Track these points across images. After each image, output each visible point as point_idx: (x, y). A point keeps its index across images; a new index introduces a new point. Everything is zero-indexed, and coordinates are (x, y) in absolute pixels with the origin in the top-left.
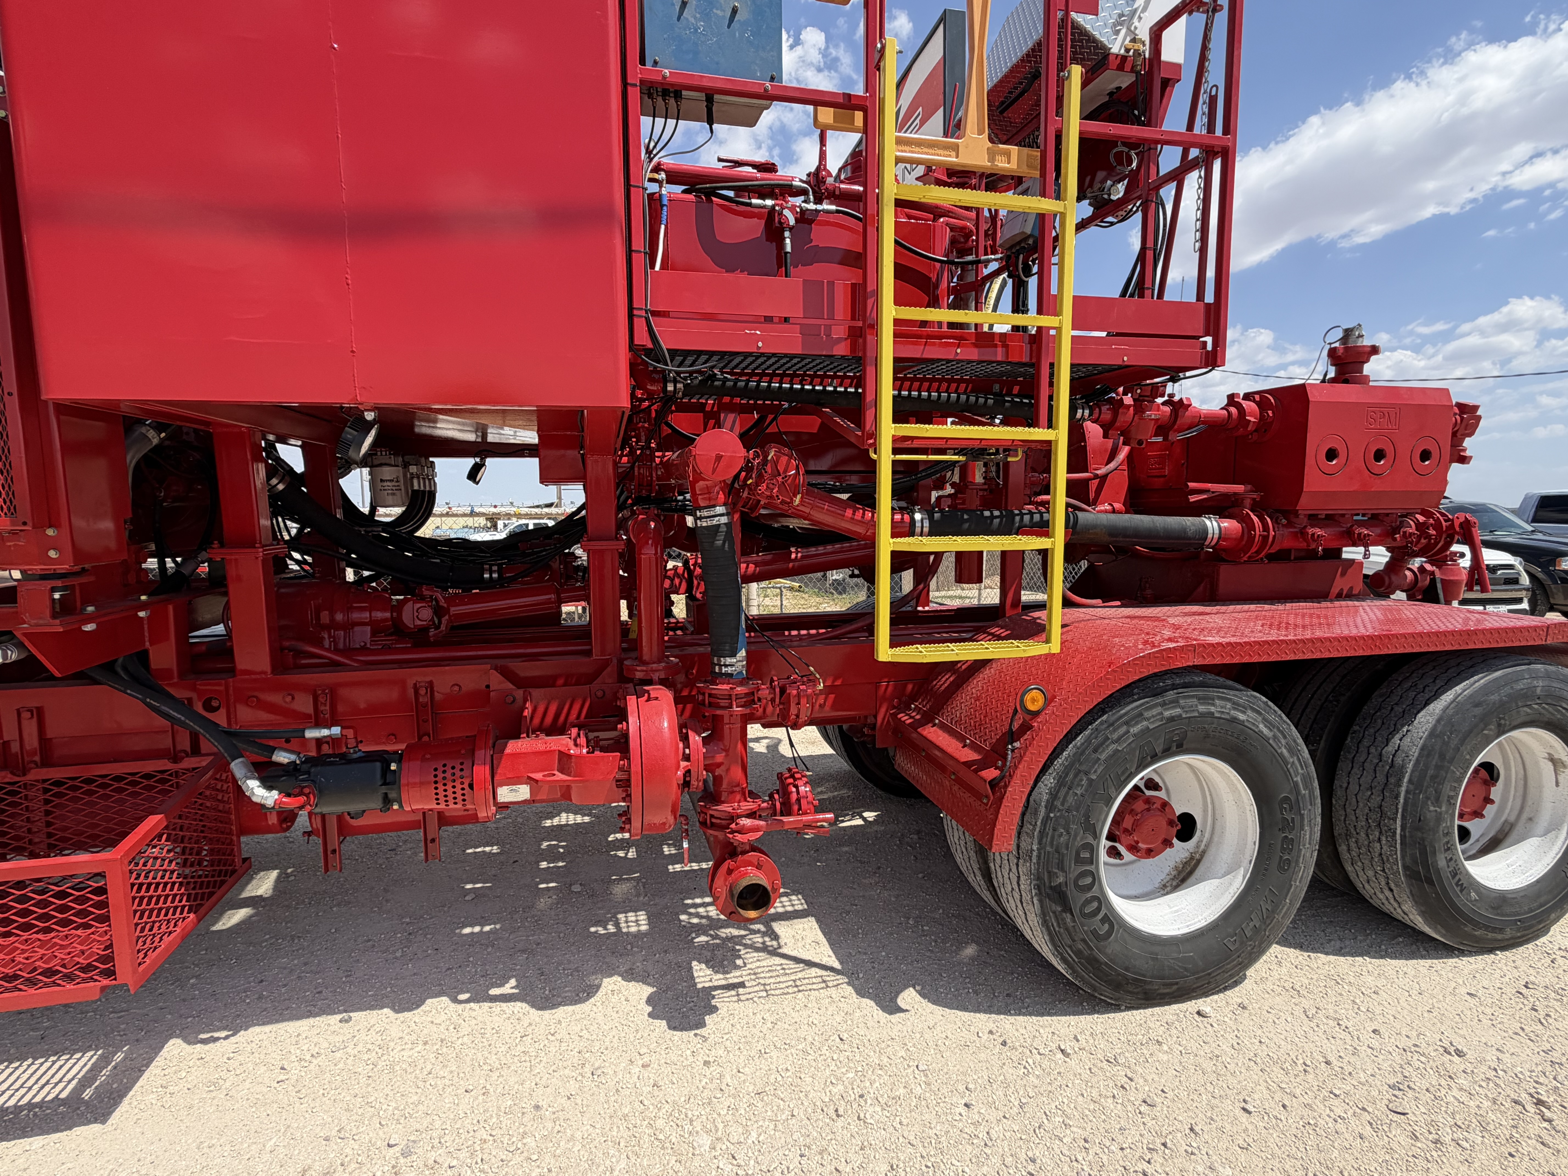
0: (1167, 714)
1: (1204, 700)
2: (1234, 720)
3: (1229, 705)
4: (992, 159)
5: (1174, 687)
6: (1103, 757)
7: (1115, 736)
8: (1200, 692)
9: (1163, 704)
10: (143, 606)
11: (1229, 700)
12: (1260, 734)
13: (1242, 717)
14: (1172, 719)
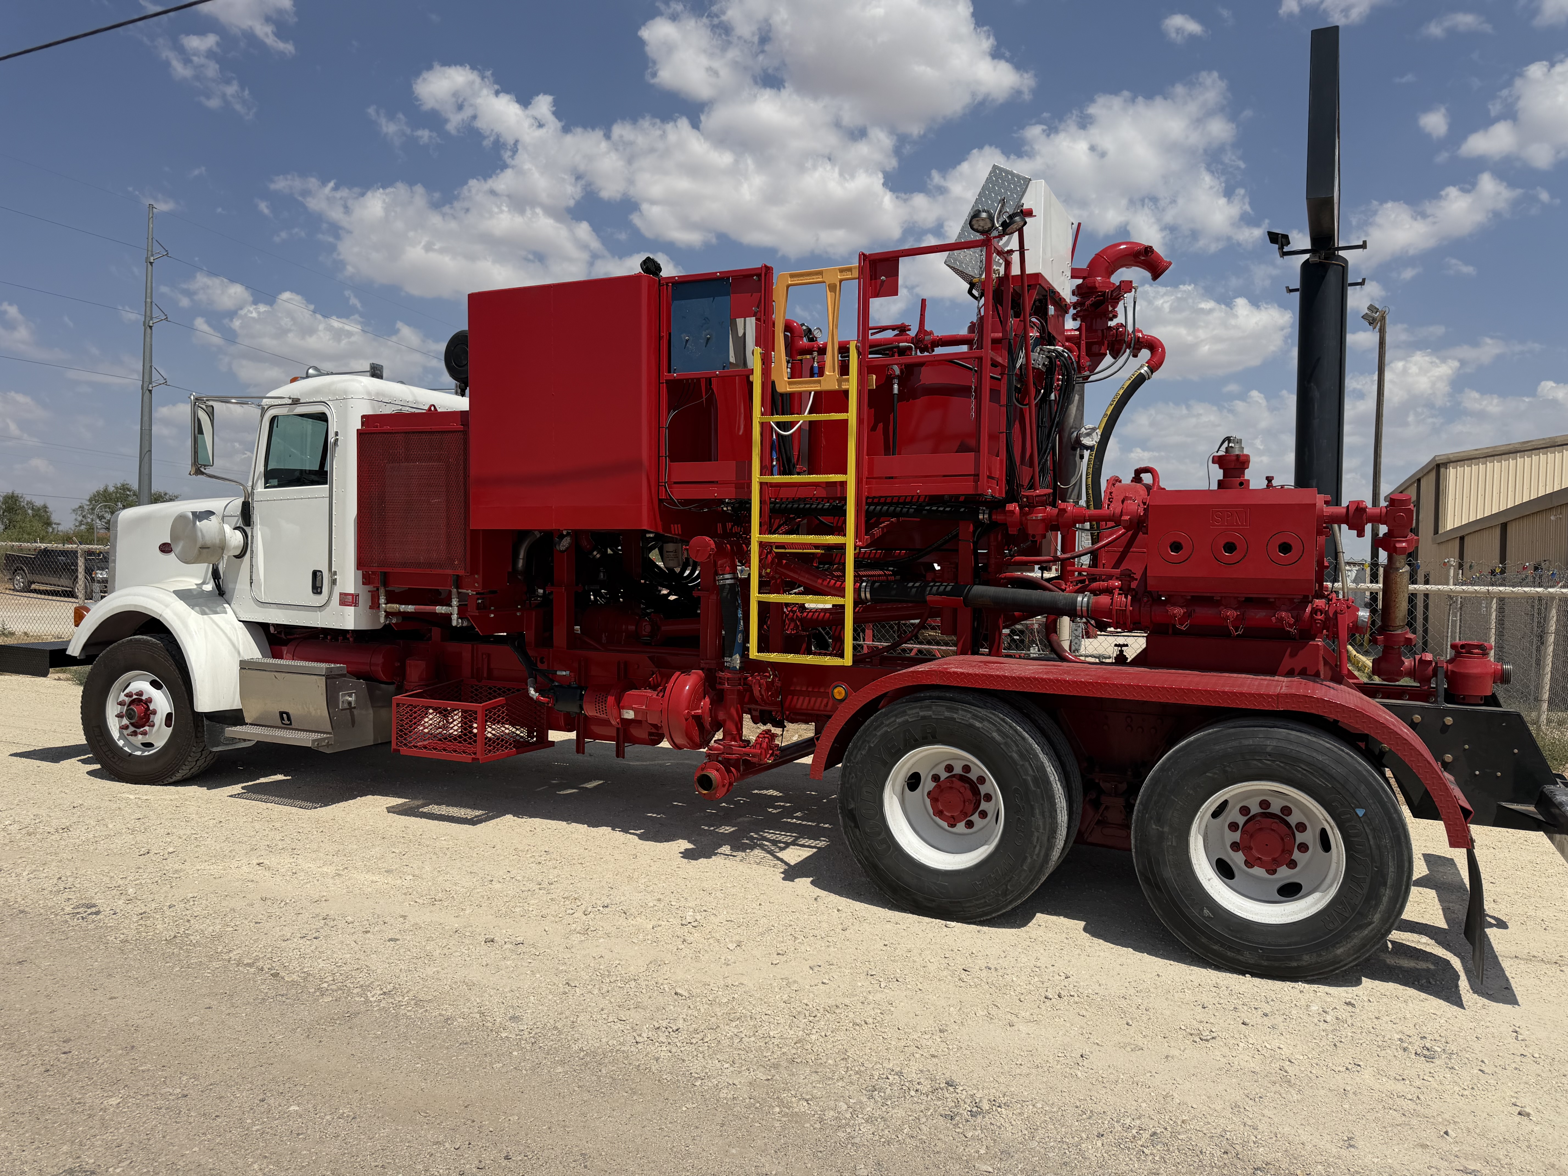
0: (922, 714)
1: (949, 709)
2: (971, 726)
3: (969, 715)
4: (840, 385)
5: (930, 698)
6: (879, 734)
7: (888, 722)
8: (948, 704)
9: (921, 708)
10: (519, 610)
11: (970, 712)
12: (993, 739)
13: (978, 724)
14: (924, 718)
